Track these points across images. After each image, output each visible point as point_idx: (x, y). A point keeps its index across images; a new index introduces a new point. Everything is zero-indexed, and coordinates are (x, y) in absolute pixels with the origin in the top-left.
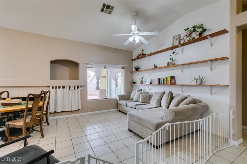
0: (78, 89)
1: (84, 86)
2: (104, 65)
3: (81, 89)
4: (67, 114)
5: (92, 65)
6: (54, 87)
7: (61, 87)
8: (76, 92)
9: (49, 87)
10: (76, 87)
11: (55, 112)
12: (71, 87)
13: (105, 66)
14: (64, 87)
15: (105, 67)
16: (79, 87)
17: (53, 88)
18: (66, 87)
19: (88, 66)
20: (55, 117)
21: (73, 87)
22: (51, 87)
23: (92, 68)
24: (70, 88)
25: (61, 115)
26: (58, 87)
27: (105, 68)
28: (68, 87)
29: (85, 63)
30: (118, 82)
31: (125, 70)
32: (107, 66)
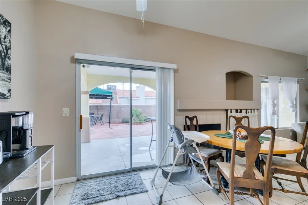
0: (254, 114)
2: (280, 79)
3: (257, 114)
5: (267, 78)
7: (239, 111)
10: (253, 110)
12: (248, 111)
14: (241, 112)
15: (280, 81)
16: (256, 111)
18: (243, 110)
21: (250, 111)
23: (267, 82)
26: (235, 111)
28: (245, 111)
29: (261, 75)
31: (299, 85)
32: (282, 80)
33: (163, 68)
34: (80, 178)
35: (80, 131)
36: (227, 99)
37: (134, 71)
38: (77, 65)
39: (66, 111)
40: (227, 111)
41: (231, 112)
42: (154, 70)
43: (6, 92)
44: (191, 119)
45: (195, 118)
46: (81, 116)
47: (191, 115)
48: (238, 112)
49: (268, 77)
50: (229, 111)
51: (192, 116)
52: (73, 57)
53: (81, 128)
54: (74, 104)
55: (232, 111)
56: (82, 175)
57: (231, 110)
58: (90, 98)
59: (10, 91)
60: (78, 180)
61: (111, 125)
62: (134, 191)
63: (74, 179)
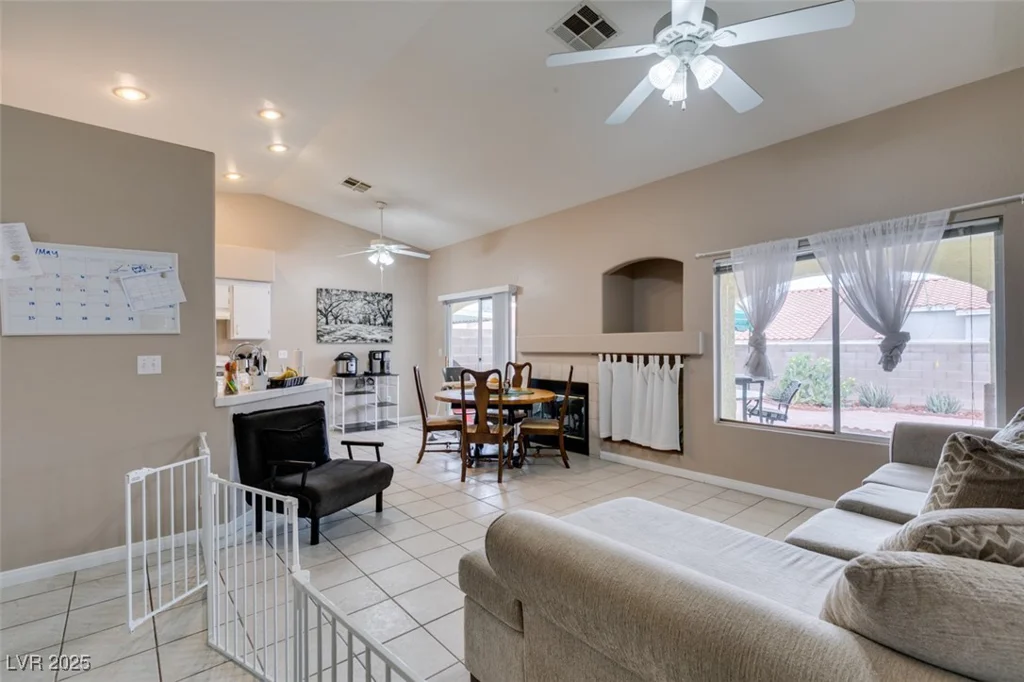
0: (671, 368)
1: (697, 356)
2: (795, 245)
3: (681, 368)
4: (643, 457)
5: (730, 256)
6: (608, 357)
7: (624, 357)
8: (666, 377)
9: (597, 354)
10: (666, 358)
11: (609, 439)
12: (651, 358)
14: (630, 359)
15: (804, 251)
16: (678, 359)
17: (604, 360)
20: (613, 456)
21: (657, 358)
22: (601, 356)
23: (731, 270)
24: (646, 362)
25: (628, 454)
26: (615, 357)
27: (799, 258)
28: (642, 358)
30: (906, 337)
31: (1004, 233)
32: (814, 245)
33: (498, 293)
37: (483, 302)
38: (446, 306)
42: (489, 298)
43: (388, 339)
44: (518, 368)
45: (528, 368)
46: (446, 357)
49: (732, 252)
57: (604, 355)
59: (391, 337)
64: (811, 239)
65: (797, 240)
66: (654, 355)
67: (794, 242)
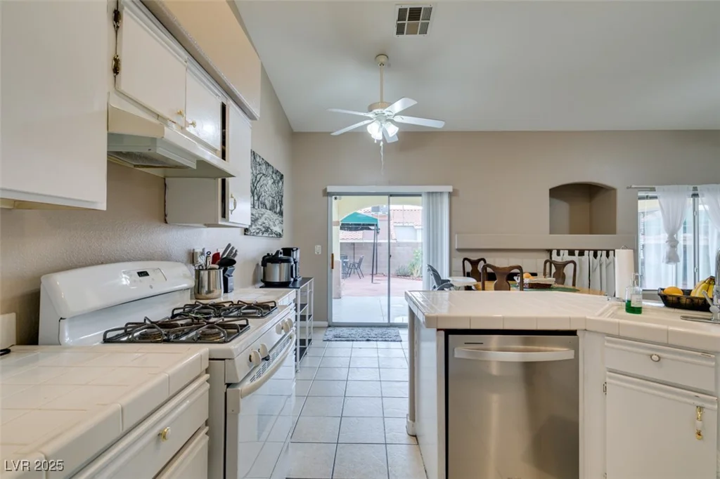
2: (692, 189)
5: (653, 190)
7: (577, 252)
12: (599, 253)
13: (695, 189)
14: (581, 253)
15: (695, 193)
18: (586, 252)
19: (641, 194)
21: (604, 252)
23: (656, 198)
24: (595, 256)
26: (566, 253)
27: (693, 196)
28: (592, 253)
29: (633, 186)
32: (701, 190)
33: (433, 193)
34: (331, 324)
35: (332, 272)
36: (551, 233)
37: (391, 198)
38: (329, 198)
39: (318, 248)
40: (550, 251)
41: (558, 254)
42: (420, 195)
43: (281, 233)
44: (474, 263)
45: (482, 262)
46: (333, 255)
47: (474, 257)
48: (574, 255)
49: (656, 187)
50: (554, 253)
51: (476, 259)
52: (326, 189)
53: (332, 268)
54: (326, 240)
55: (561, 252)
56: (333, 321)
57: (559, 251)
58: (341, 229)
59: (282, 230)
60: (329, 326)
61: (374, 278)
62: (387, 339)
63: (326, 324)
64: (699, 187)
65: (692, 186)
66: (602, 250)
67: (691, 187)
